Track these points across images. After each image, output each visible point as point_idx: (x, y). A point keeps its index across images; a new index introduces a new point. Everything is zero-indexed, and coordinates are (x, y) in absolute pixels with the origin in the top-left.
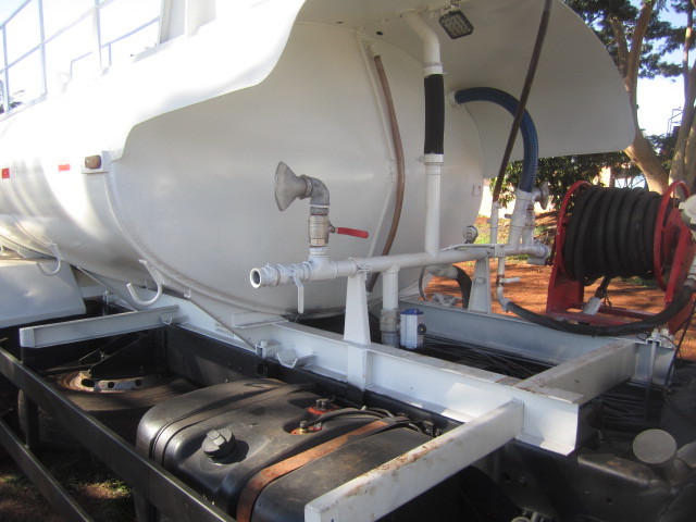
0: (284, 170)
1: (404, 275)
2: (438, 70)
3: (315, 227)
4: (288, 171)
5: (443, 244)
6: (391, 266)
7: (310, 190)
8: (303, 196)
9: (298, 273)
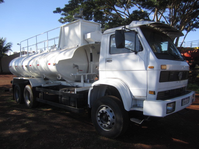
0: (74, 64)
1: (88, 75)
2: (91, 52)
3: (77, 70)
4: (74, 65)
5: (93, 72)
6: (86, 74)
7: (77, 66)
8: (76, 67)
9: (75, 75)
